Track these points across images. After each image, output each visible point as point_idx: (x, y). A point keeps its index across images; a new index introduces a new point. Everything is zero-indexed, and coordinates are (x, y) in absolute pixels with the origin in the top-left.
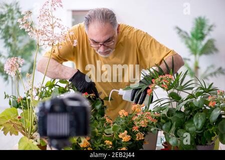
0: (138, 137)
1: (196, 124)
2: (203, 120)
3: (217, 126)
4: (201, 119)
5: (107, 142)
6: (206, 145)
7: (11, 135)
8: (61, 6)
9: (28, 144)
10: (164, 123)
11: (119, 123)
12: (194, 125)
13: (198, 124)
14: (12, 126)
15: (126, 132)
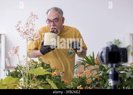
14: (13, 85)
15: (81, 85)
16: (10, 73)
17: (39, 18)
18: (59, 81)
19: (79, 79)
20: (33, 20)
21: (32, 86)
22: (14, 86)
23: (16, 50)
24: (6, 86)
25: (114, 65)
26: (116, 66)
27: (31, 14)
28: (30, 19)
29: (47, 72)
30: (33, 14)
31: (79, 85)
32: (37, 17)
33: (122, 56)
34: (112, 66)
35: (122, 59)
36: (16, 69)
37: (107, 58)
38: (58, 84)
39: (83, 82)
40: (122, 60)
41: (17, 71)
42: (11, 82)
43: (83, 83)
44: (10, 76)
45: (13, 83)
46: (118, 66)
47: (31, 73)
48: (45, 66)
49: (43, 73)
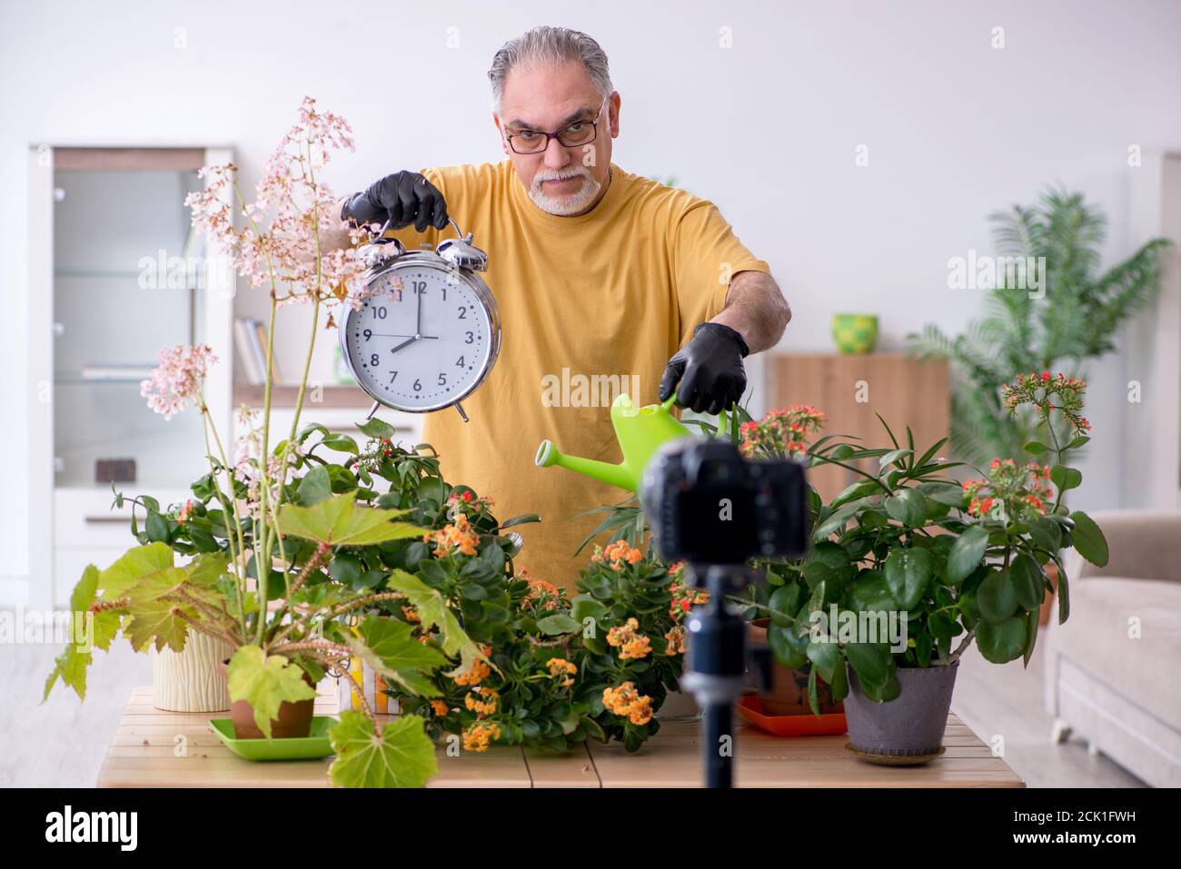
0: (671, 644)
1: (894, 588)
2: (923, 571)
3: (974, 593)
4: (914, 568)
5: (556, 664)
6: (930, 666)
7: (159, 649)
8: (348, 143)
9: (268, 674)
10: (774, 588)
11: (599, 590)
12: (889, 594)
13: (902, 589)
14: (171, 611)
15: (633, 622)
16: (160, 524)
17: (355, 144)
18: (484, 585)
19: (625, 576)
20: (316, 150)
21: (296, 617)
22: (177, 612)
23: (188, 371)
24: (126, 613)
25: (715, 573)
26: (727, 587)
27: (308, 107)
28: (292, 149)
29: (399, 525)
30: (320, 109)
31: (625, 619)
32: (343, 130)
33: (773, 515)
34: (701, 583)
35: (767, 535)
36: (204, 491)
37: (670, 528)
38: (482, 609)
39: (652, 595)
40: (772, 542)
41: (209, 507)
42: (150, 595)
43: (651, 605)
44: (160, 546)
45: (168, 598)
46: (738, 581)
47: (288, 533)
48: (402, 475)
49: (374, 531)
